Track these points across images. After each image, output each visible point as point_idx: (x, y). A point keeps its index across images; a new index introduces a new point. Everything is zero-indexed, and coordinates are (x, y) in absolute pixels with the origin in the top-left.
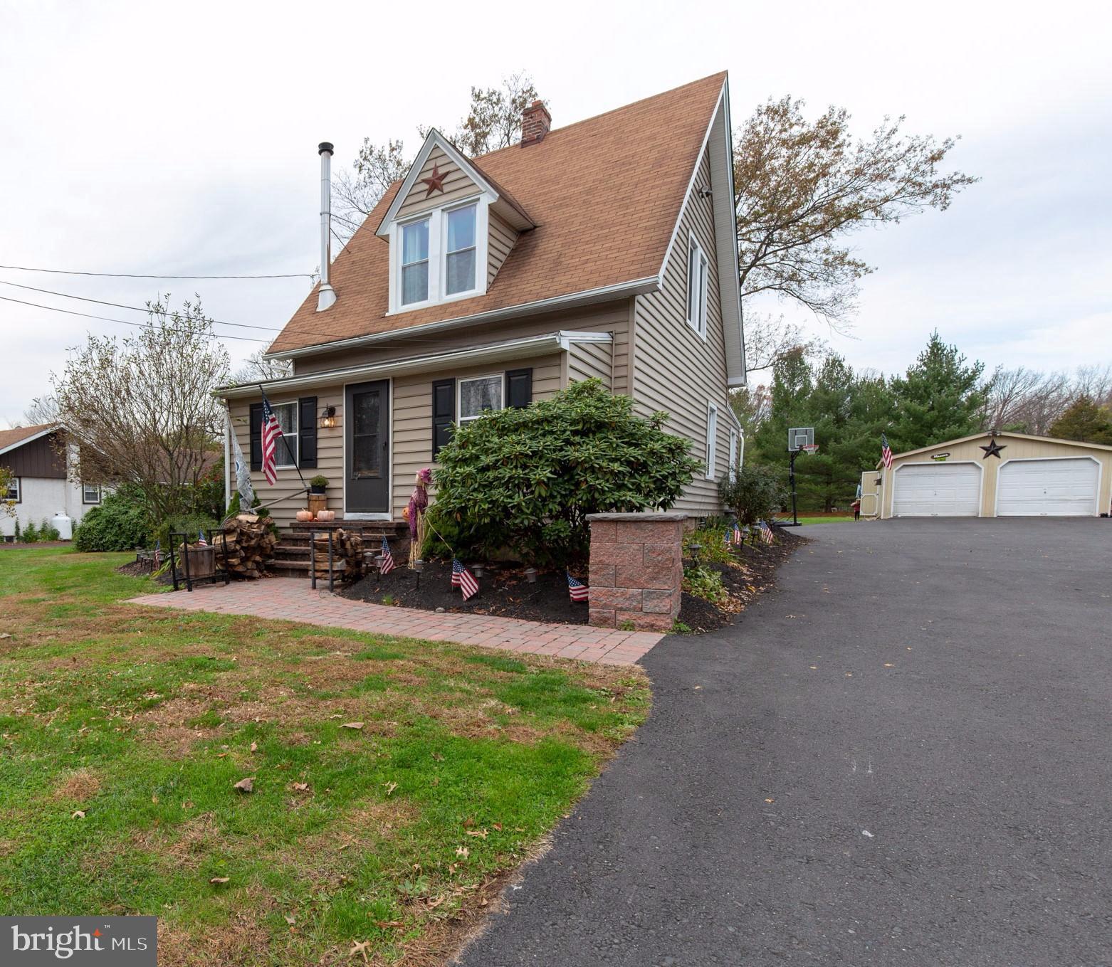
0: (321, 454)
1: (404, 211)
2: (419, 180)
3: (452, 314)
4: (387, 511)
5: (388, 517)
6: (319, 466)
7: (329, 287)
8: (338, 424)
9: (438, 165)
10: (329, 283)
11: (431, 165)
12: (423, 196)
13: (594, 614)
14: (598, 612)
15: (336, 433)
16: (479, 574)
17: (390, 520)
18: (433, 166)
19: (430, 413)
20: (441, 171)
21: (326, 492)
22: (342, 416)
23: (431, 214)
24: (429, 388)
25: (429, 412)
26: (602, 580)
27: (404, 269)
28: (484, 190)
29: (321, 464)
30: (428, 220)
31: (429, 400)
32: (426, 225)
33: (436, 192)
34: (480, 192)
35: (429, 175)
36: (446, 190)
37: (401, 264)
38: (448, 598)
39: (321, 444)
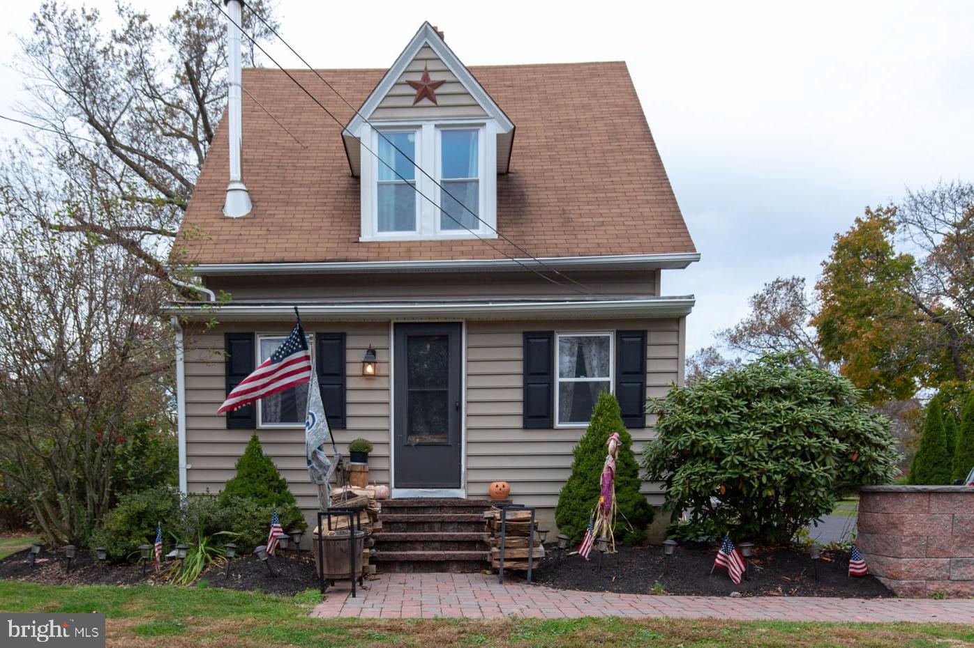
0: (351, 411)
1: (381, 114)
2: (403, 80)
3: (463, 254)
4: (459, 487)
5: (461, 493)
6: (349, 426)
7: (242, 186)
8: (383, 372)
9: (429, 68)
10: (242, 181)
11: (420, 66)
12: (410, 102)
13: (907, 586)
14: (911, 584)
15: (376, 384)
16: (746, 553)
17: (464, 496)
18: (423, 68)
19: (521, 370)
20: (434, 77)
21: (369, 461)
22: (388, 362)
23: (420, 126)
24: (519, 340)
25: (518, 368)
26: (915, 551)
27: (379, 185)
28: (490, 115)
29: (351, 424)
30: (413, 133)
31: (518, 354)
32: (410, 138)
33: (426, 102)
34: (486, 116)
35: (417, 78)
36: (440, 101)
37: (376, 180)
38: (716, 582)
39: (351, 397)
